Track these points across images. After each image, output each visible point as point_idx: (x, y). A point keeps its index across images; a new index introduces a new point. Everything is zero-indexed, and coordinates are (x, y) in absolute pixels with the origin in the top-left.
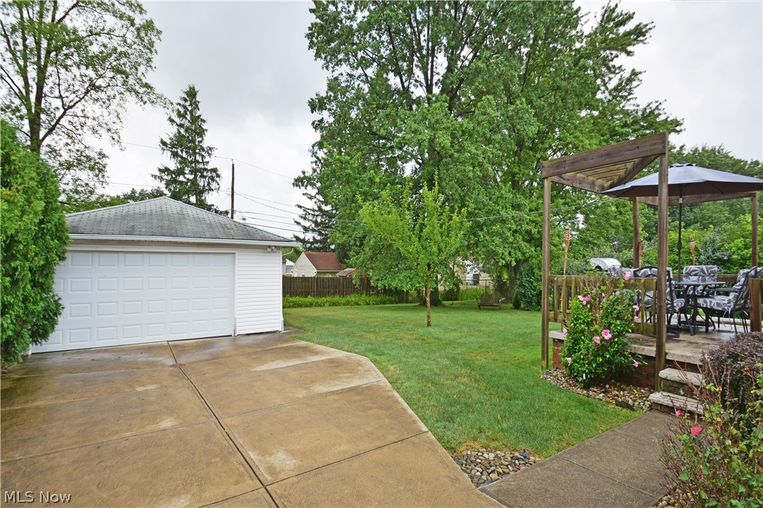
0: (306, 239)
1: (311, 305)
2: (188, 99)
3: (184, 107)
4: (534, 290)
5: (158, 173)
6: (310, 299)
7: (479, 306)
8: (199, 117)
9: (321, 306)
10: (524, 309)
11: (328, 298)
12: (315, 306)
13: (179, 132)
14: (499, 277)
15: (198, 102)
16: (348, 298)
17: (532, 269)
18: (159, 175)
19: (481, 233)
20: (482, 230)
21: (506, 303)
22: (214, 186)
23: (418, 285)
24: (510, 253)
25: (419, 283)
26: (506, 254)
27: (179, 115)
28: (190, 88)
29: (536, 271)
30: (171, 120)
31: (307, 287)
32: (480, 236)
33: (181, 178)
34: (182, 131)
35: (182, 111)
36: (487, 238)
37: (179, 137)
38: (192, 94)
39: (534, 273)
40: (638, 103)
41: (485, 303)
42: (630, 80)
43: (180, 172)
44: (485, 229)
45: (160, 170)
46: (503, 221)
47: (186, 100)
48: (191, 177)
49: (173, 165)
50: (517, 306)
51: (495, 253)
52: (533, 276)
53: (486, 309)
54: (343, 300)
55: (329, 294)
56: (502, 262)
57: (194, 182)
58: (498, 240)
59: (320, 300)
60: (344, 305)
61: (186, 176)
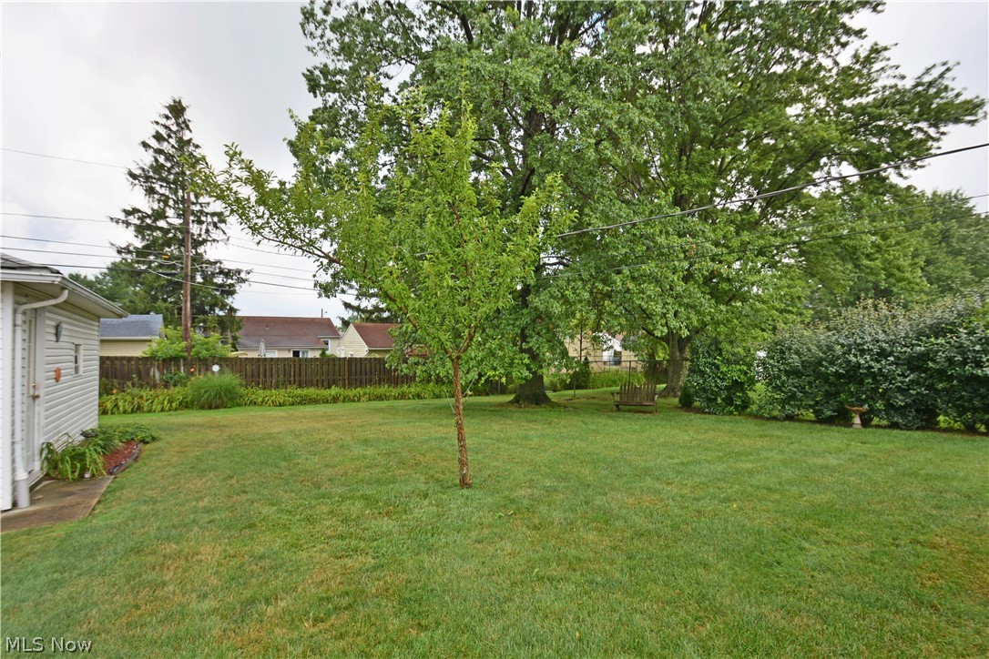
0: (362, 307)
1: (335, 400)
2: (170, 115)
3: (166, 127)
4: (723, 380)
5: (122, 216)
6: (334, 390)
7: (617, 406)
8: (190, 141)
9: (354, 401)
10: (700, 411)
11: (369, 389)
12: (344, 401)
13: (156, 160)
14: (652, 356)
15: (189, 121)
16: (405, 388)
17: (716, 342)
18: (124, 219)
19: (617, 278)
20: (619, 272)
21: (665, 397)
22: (215, 234)
23: (491, 373)
24: (676, 314)
25: (495, 369)
26: (670, 315)
27: (158, 137)
28: (174, 101)
29: (725, 346)
30: (145, 145)
31: (331, 373)
32: (615, 283)
33: (162, 223)
34: (161, 159)
35: (163, 132)
36: (631, 285)
37: (158, 168)
38: (177, 110)
39: (721, 350)
40: (902, 73)
41: (630, 402)
42: (868, 61)
43: (159, 215)
44: (626, 271)
45: (125, 211)
46: (663, 255)
47: (167, 118)
48: (177, 222)
49: (146, 205)
50: (686, 404)
51: (646, 315)
52: (720, 355)
53: (629, 411)
54: (395, 391)
55: (370, 382)
56: (661, 331)
57: (184, 229)
58: (651, 289)
59: (351, 393)
60: (395, 399)
61: (168, 220)
